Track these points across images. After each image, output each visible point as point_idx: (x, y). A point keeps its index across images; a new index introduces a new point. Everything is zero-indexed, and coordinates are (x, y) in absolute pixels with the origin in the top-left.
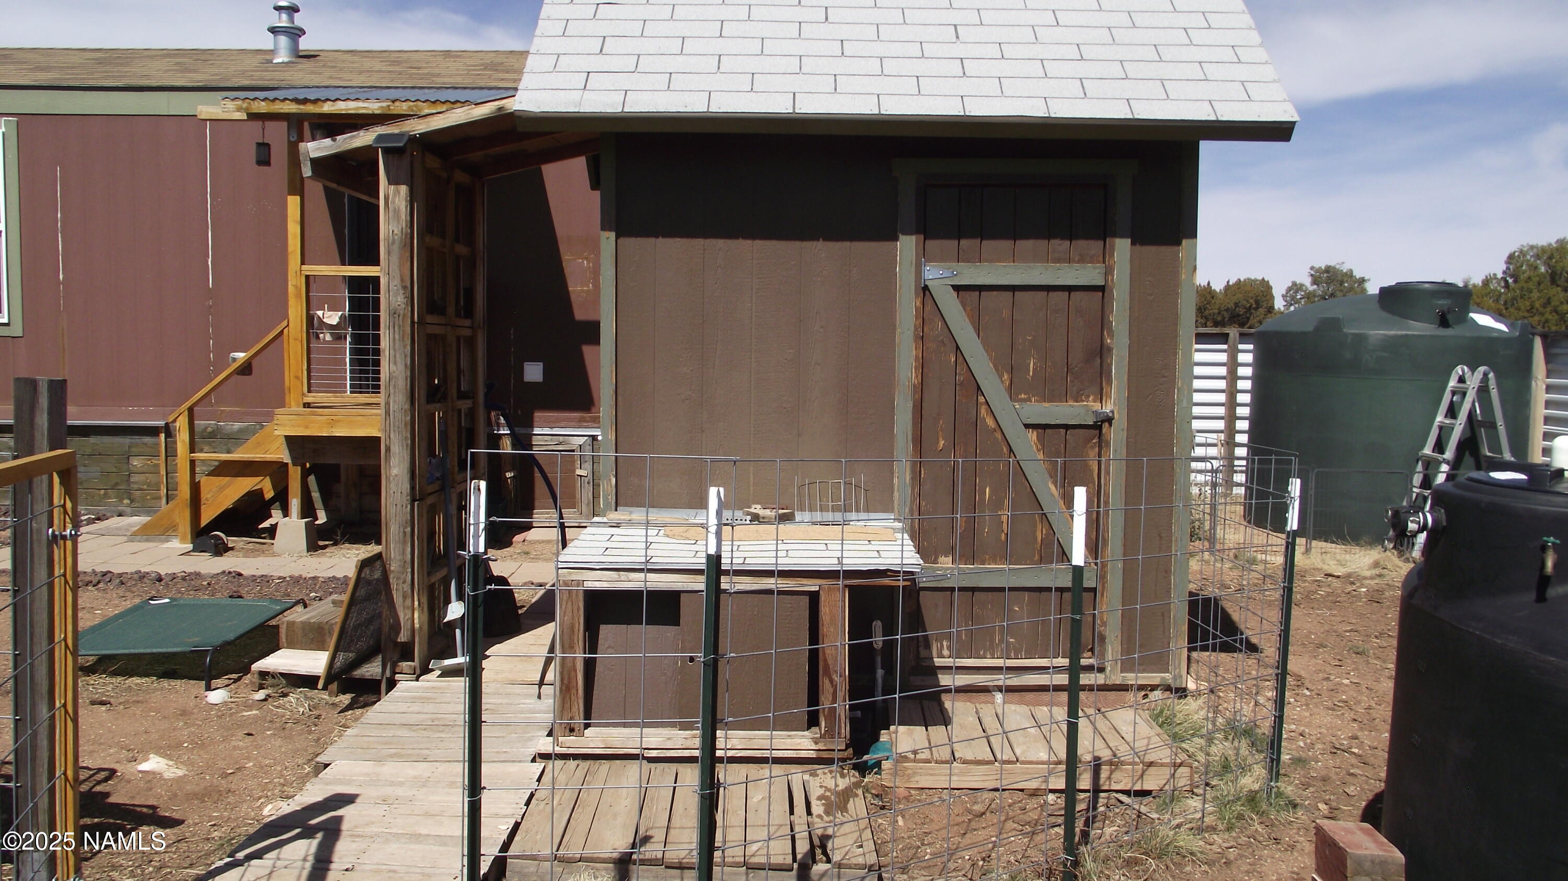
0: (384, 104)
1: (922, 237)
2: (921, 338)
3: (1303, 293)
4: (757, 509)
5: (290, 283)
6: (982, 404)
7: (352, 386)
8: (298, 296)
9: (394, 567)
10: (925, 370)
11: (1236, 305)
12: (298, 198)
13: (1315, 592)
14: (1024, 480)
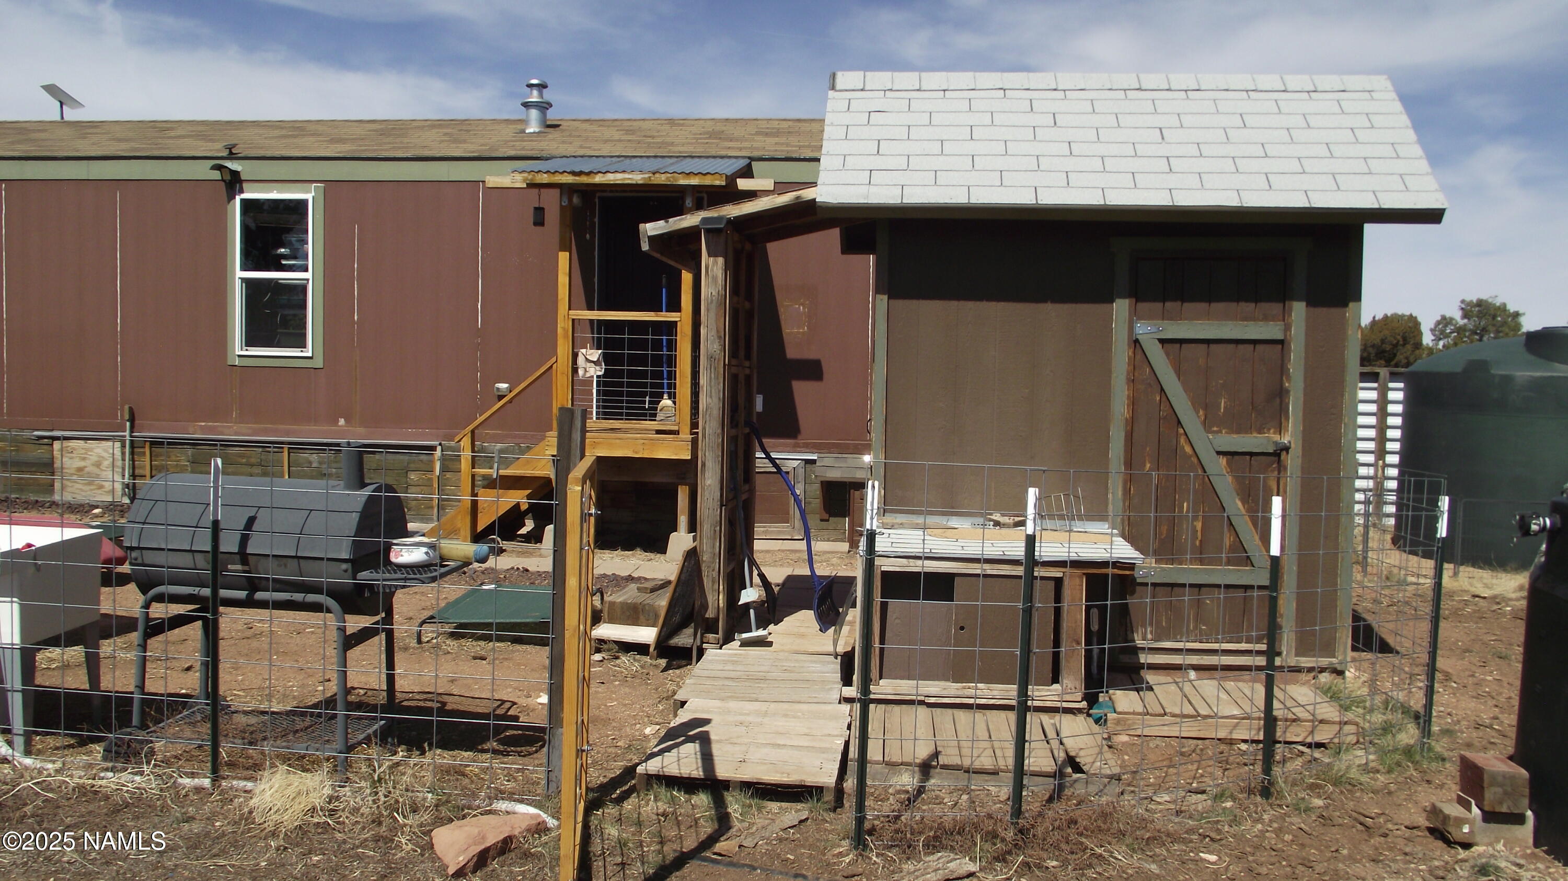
0: (646, 176)
1: (1134, 300)
2: (1132, 381)
3: (1452, 328)
4: (997, 517)
5: (559, 326)
6: (1181, 434)
7: (597, 413)
8: (566, 336)
9: (705, 557)
10: (1135, 407)
11: (1383, 341)
12: (568, 254)
13: (1463, 609)
14: (1215, 496)
